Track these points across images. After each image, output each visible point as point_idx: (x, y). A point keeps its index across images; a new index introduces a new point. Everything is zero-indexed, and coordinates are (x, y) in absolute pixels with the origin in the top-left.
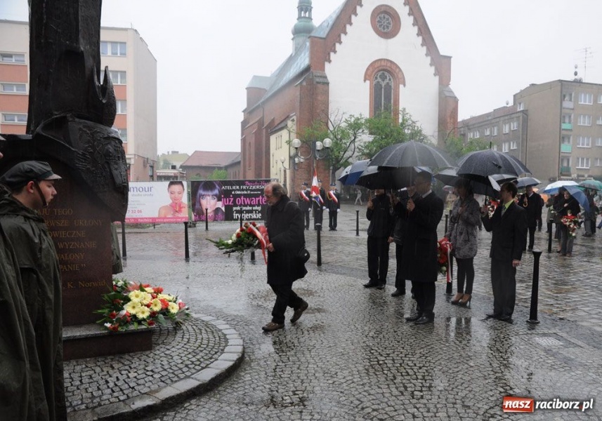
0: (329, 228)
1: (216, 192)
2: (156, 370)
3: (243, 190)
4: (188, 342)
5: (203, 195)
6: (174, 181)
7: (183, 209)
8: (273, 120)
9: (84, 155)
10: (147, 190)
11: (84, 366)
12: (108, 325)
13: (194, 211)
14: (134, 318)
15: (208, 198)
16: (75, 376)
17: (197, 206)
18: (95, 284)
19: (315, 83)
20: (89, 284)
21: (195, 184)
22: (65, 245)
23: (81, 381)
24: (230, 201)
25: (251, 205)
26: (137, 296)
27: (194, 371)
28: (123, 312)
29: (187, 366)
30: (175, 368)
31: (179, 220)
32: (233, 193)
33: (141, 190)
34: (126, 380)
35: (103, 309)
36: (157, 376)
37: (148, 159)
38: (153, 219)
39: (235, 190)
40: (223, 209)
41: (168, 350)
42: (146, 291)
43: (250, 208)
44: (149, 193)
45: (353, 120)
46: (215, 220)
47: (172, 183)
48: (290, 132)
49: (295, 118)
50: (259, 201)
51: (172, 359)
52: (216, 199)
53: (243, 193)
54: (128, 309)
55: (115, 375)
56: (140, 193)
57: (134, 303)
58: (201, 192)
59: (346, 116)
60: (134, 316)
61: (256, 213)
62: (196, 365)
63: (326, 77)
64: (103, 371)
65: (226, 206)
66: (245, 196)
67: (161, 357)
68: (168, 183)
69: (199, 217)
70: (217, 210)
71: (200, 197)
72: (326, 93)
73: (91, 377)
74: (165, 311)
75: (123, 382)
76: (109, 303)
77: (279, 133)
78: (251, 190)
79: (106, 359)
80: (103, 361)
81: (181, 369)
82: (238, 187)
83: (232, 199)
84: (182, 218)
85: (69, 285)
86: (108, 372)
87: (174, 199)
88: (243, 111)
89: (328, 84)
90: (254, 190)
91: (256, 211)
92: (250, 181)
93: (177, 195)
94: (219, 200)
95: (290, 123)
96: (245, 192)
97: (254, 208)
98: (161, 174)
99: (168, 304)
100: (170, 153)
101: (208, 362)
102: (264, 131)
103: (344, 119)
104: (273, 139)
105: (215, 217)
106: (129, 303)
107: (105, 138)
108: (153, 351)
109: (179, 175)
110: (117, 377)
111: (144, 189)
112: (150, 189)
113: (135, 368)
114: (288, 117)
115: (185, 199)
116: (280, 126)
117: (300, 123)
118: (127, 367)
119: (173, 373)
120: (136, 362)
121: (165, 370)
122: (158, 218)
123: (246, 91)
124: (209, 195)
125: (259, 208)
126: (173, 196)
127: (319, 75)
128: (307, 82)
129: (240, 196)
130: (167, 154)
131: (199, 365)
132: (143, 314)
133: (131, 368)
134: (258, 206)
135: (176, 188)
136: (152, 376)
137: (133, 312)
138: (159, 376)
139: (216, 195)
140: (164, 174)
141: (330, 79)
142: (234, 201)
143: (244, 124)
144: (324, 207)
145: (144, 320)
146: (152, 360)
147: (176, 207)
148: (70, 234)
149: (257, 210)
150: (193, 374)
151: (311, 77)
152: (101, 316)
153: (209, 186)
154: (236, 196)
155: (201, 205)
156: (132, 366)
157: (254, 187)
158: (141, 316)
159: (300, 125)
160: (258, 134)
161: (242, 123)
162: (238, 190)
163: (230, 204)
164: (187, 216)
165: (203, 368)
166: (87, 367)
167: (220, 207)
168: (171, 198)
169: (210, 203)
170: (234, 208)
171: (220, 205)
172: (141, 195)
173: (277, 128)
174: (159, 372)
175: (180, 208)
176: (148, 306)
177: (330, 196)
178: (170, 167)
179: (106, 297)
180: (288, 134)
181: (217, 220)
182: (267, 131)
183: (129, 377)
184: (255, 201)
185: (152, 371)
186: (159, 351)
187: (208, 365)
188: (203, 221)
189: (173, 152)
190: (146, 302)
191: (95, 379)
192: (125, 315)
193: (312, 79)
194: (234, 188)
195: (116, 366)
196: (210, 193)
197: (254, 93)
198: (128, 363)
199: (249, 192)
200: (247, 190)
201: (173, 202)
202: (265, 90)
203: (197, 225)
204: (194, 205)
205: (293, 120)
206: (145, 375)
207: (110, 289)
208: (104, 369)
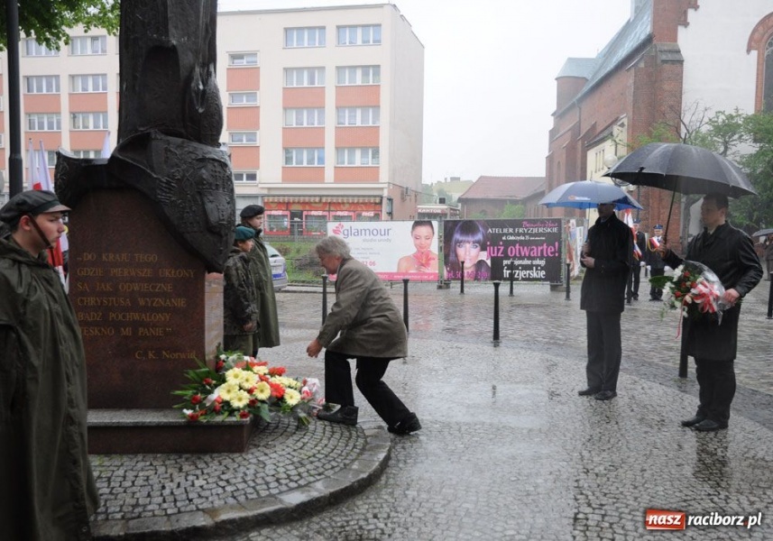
0: (650, 297)
1: (479, 237)
2: (233, 481)
3: (519, 234)
4: (301, 448)
5: (461, 242)
6: (422, 221)
7: (432, 262)
8: (594, 127)
9: (168, 183)
10: (383, 233)
11: (148, 463)
12: (188, 412)
13: (446, 263)
14: (226, 405)
15: (468, 245)
16: (130, 475)
17: (452, 258)
18: (183, 356)
19: (659, 62)
20: (176, 355)
21: (450, 225)
22: (147, 302)
23: (133, 482)
24: (498, 250)
25: (529, 258)
26: (236, 376)
27: (284, 488)
28: (214, 396)
29: (278, 480)
30: (259, 481)
31: (426, 277)
32: (504, 238)
33: (375, 232)
34: (188, 489)
35: (185, 389)
36: (229, 489)
37: (407, 189)
38: (390, 274)
39: (506, 235)
40: (489, 262)
41: (266, 454)
42: (252, 371)
43: (529, 262)
44: (386, 237)
45: (722, 118)
46: (476, 278)
47: (417, 224)
48: (616, 144)
49: (625, 121)
50: (542, 251)
51: (263, 468)
52: (479, 248)
53: (518, 238)
54: (220, 393)
55: (177, 480)
56: (375, 238)
57: (230, 386)
58: (457, 236)
59: (711, 114)
60: (227, 403)
61: (537, 270)
62: (291, 481)
63: (678, 52)
64: (166, 473)
65: (493, 259)
66: (522, 243)
67: (250, 463)
68: (412, 223)
69: (455, 274)
70: (480, 263)
71: (456, 244)
72: (679, 78)
73: (147, 479)
74: (277, 401)
75: (183, 490)
76: (196, 382)
77: (601, 146)
78: (531, 235)
79: (180, 457)
80: (175, 460)
81: (267, 483)
82: (511, 230)
83: (502, 248)
84: (429, 274)
85: (150, 355)
86: (171, 475)
87: (419, 247)
88: (552, 115)
89: (681, 62)
90: (536, 235)
91: (537, 266)
92: (530, 221)
93: (423, 241)
94: (483, 248)
95: (616, 129)
96: (522, 238)
97: (535, 262)
98: (424, 211)
99: (284, 391)
100: (449, 180)
101: (312, 479)
102: (580, 142)
103: (706, 120)
104: (591, 155)
105: (477, 274)
106: (223, 385)
107: (198, 160)
108: (244, 455)
109: (448, 212)
110: (179, 484)
111: (379, 232)
112: (387, 232)
113: (208, 474)
114: (616, 120)
115: (434, 246)
116: (601, 136)
117: (633, 129)
118: (199, 472)
119: (254, 488)
120: (214, 465)
121: (245, 482)
122: (397, 274)
123: (556, 82)
124: (469, 242)
125: (543, 263)
126: (418, 242)
127: (666, 48)
128: (645, 62)
129: (514, 243)
130: (443, 181)
131: (296, 482)
132: (240, 401)
133: (203, 473)
134: (541, 258)
135: (423, 230)
136: (223, 488)
137: (226, 397)
138: (234, 488)
139: (478, 242)
140: (427, 211)
141: (685, 53)
142: (505, 252)
143: (552, 133)
144: (642, 263)
145: (238, 409)
146: (236, 466)
147: (422, 258)
148: (154, 287)
149: (540, 265)
150: (281, 493)
151: (653, 54)
152: (180, 399)
153: (468, 227)
154: (508, 244)
155: (456, 255)
156: (205, 471)
157: (535, 231)
158: (236, 404)
159: (633, 131)
160: (571, 149)
161: (551, 131)
162: (511, 234)
163: (499, 255)
164: (437, 272)
165: (300, 487)
166: (151, 465)
167: (485, 259)
168: (416, 245)
169: (470, 253)
170: (505, 262)
171: (484, 256)
172: (375, 241)
173: (598, 139)
174: (235, 484)
175: (428, 259)
176: (250, 391)
177: (652, 245)
178: (438, 201)
179: (191, 374)
180: (613, 147)
181: (478, 280)
182: (583, 144)
183: (193, 485)
184: (536, 251)
185: (227, 481)
186: (253, 456)
187: (310, 483)
188: (458, 279)
189: (453, 179)
190: (247, 386)
191: (151, 482)
192: (216, 400)
193: (655, 58)
194: (505, 231)
195: (186, 467)
196: (470, 238)
197: (568, 85)
198: (204, 465)
199: (527, 237)
200: (524, 235)
201: (418, 251)
202: (585, 80)
203: (451, 285)
204: (446, 256)
205: (622, 125)
206: (215, 485)
207: (200, 364)
208: (169, 471)
